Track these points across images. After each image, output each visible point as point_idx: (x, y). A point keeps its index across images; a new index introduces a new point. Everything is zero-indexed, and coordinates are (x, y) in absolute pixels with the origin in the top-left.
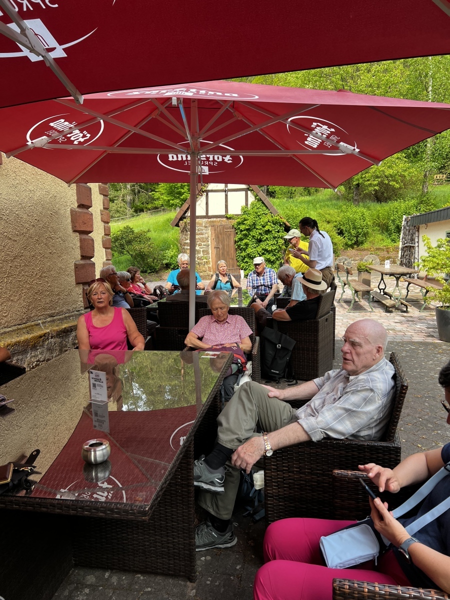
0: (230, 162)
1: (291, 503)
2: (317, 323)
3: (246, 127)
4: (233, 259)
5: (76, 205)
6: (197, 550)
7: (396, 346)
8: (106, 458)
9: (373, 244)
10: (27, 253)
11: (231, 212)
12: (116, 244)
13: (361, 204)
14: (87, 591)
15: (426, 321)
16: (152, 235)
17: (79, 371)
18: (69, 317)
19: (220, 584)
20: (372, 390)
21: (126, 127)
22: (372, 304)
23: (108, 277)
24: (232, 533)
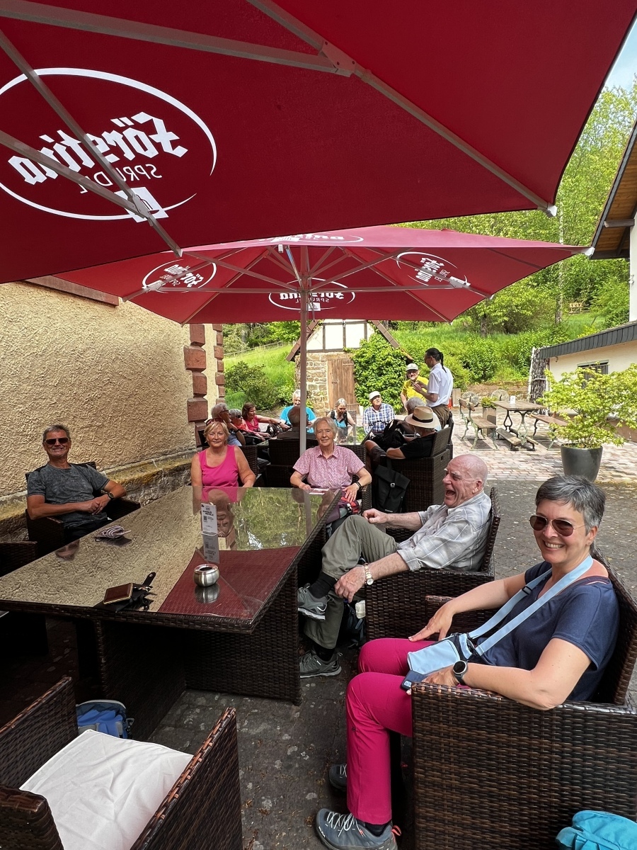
0: (342, 298)
1: (391, 631)
2: (432, 461)
3: (359, 264)
4: (351, 395)
5: (190, 342)
6: (301, 677)
7: (517, 485)
8: (215, 581)
9: (502, 378)
10: (140, 391)
11: (349, 346)
12: (230, 381)
13: (489, 336)
14: (198, 711)
15: (553, 460)
16: (267, 370)
17: (191, 511)
18: (182, 455)
19: (323, 707)
20: (467, 522)
21: (237, 269)
22: (496, 442)
23: (220, 415)
24: (336, 662)
